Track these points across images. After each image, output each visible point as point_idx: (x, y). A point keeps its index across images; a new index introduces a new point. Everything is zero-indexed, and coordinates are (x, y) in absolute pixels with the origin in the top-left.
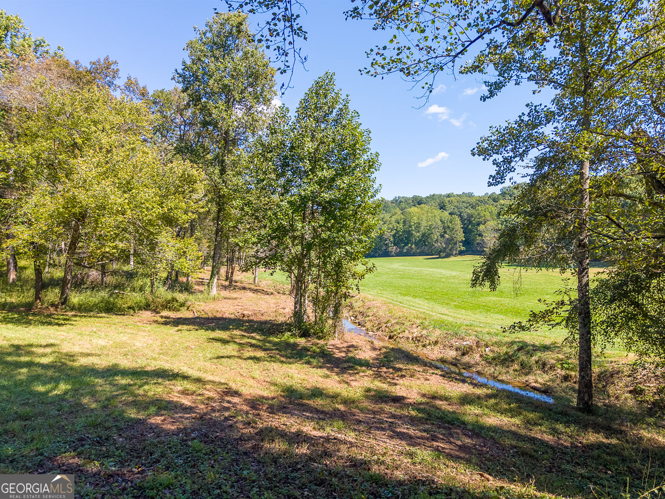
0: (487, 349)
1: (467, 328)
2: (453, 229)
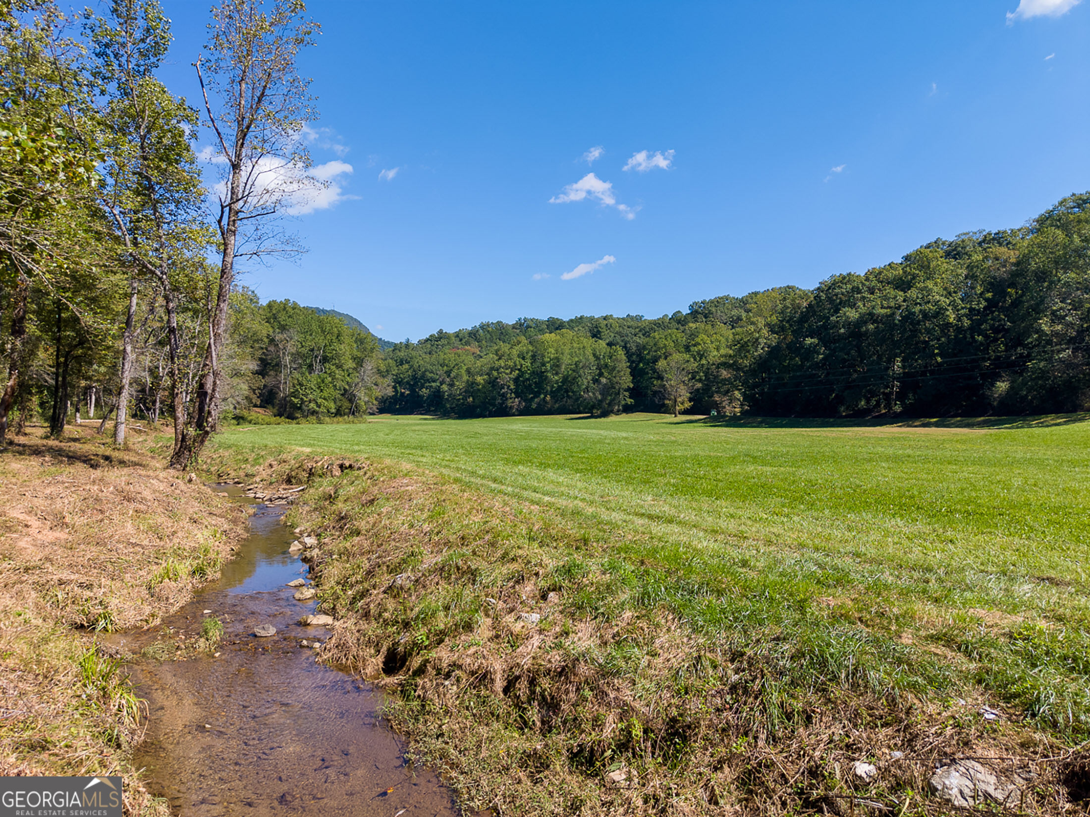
2: (614, 369)
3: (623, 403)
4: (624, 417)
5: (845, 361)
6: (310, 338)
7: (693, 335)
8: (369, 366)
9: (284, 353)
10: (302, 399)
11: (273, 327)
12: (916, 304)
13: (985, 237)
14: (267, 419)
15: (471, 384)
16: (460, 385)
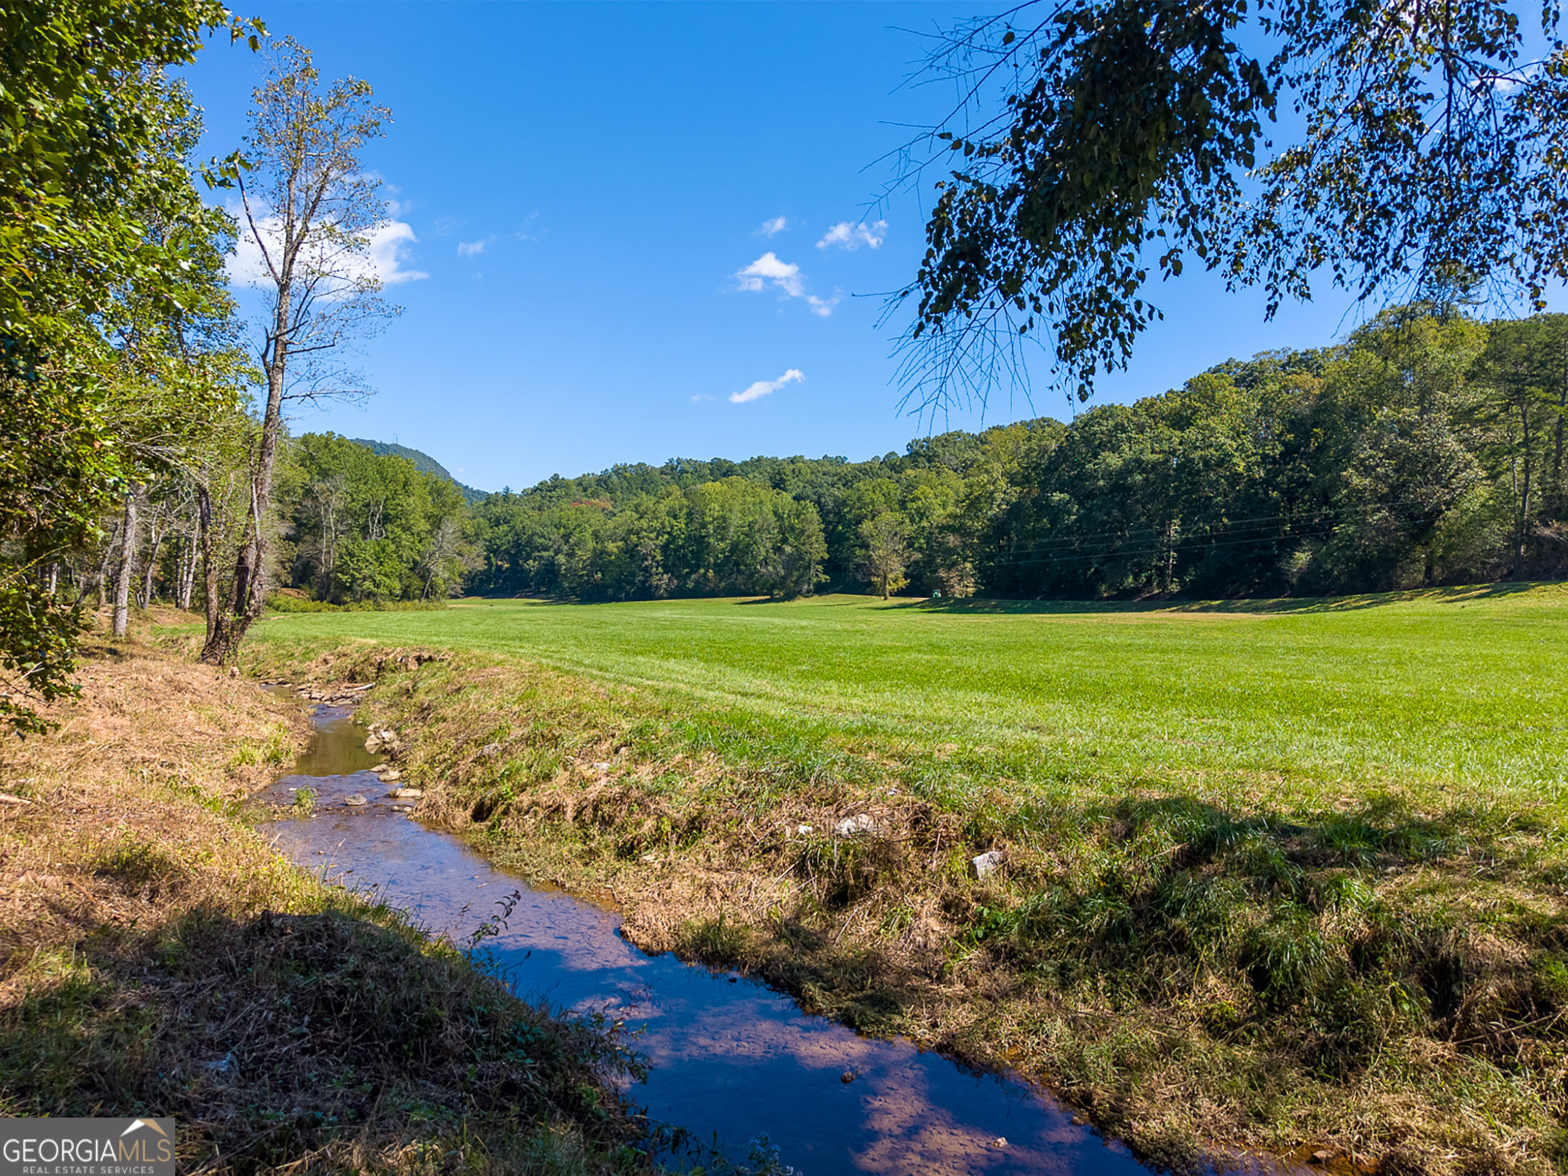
0: (981, 861)
1: (852, 742)
2: (803, 532)
3: (815, 580)
4: (816, 601)
5: (1103, 523)
6: (364, 488)
7: (911, 487)
8: (450, 527)
9: (326, 510)
10: (352, 575)
11: (309, 472)
12: (1196, 448)
13: (1290, 357)
14: (302, 604)
15: (600, 554)
16: (584, 554)
